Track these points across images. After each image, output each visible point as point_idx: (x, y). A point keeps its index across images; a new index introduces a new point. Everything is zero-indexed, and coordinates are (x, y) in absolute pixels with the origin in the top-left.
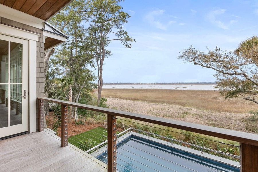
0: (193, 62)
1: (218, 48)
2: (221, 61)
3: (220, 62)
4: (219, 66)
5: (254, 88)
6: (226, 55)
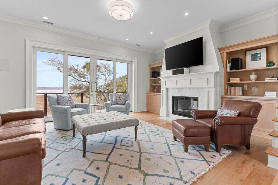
4: (76, 76)
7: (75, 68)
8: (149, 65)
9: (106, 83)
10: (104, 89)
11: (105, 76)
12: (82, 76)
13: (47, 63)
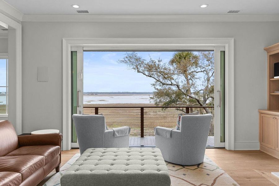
0: (137, 70)
1: (160, 60)
2: (162, 72)
3: (160, 72)
4: (159, 76)
5: (184, 98)
6: (166, 66)
7: (157, 65)
8: (267, 50)
9: (210, 86)
10: (204, 97)
11: (207, 74)
12: (166, 76)
13: (123, 61)
